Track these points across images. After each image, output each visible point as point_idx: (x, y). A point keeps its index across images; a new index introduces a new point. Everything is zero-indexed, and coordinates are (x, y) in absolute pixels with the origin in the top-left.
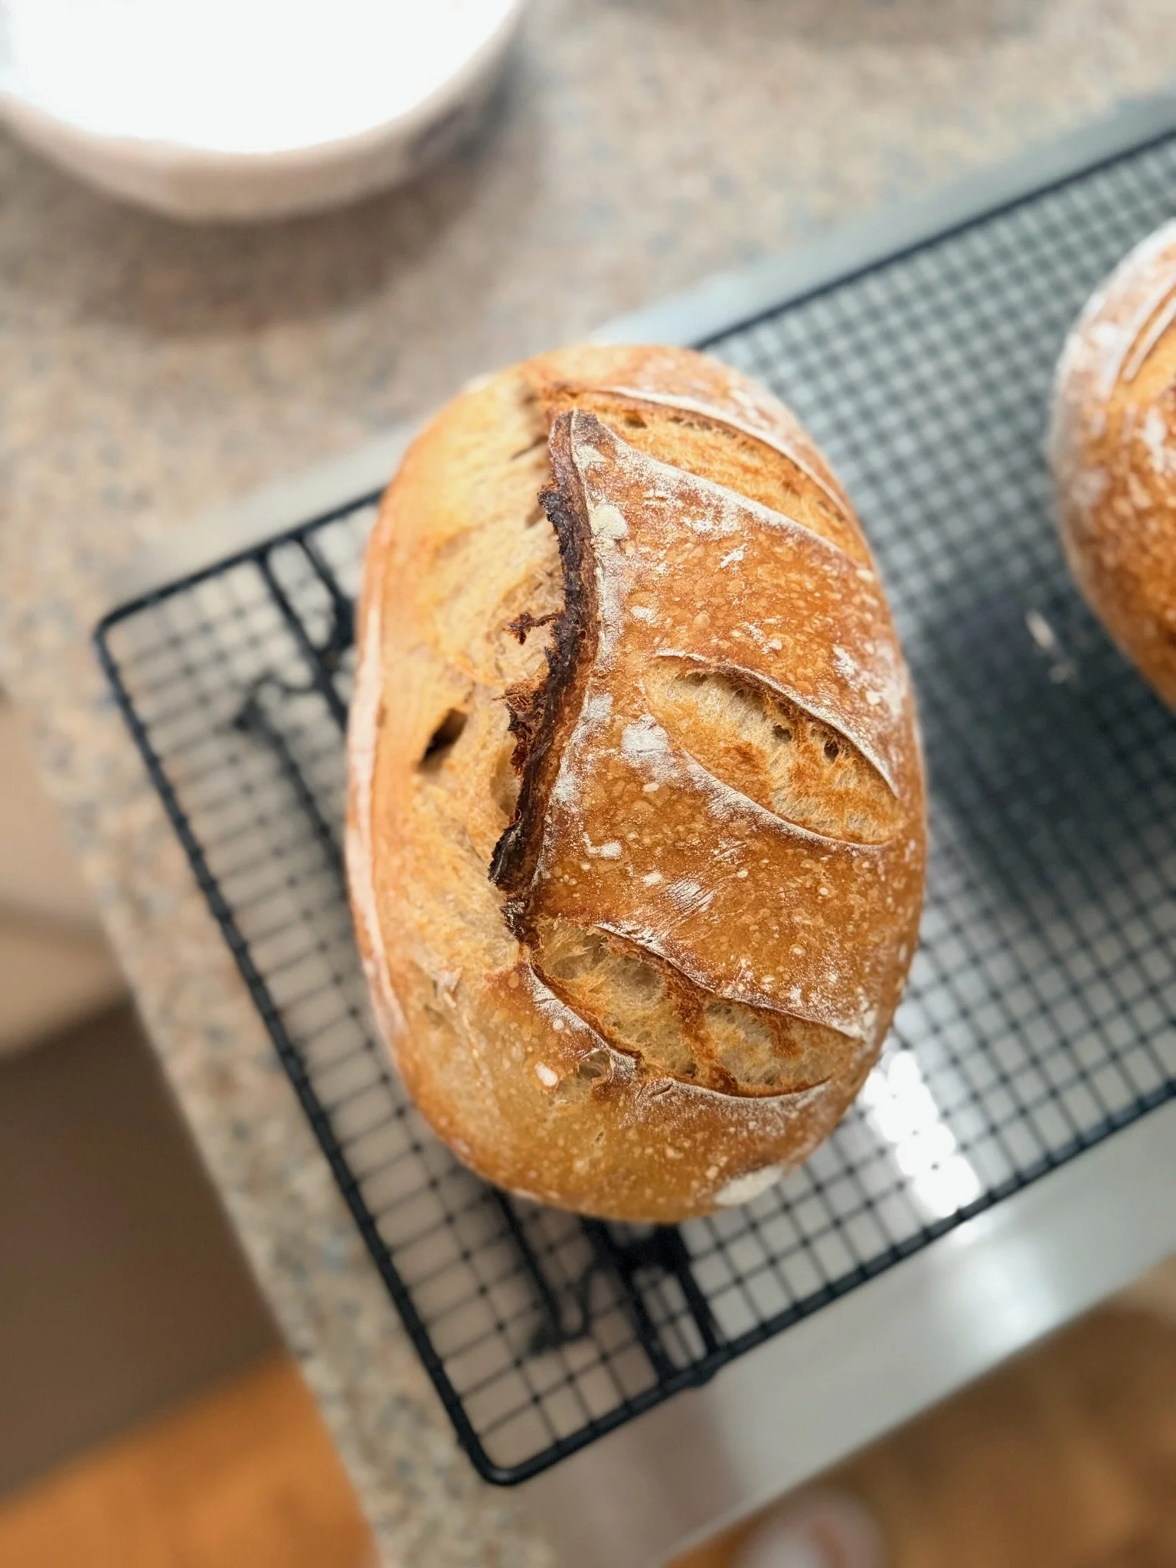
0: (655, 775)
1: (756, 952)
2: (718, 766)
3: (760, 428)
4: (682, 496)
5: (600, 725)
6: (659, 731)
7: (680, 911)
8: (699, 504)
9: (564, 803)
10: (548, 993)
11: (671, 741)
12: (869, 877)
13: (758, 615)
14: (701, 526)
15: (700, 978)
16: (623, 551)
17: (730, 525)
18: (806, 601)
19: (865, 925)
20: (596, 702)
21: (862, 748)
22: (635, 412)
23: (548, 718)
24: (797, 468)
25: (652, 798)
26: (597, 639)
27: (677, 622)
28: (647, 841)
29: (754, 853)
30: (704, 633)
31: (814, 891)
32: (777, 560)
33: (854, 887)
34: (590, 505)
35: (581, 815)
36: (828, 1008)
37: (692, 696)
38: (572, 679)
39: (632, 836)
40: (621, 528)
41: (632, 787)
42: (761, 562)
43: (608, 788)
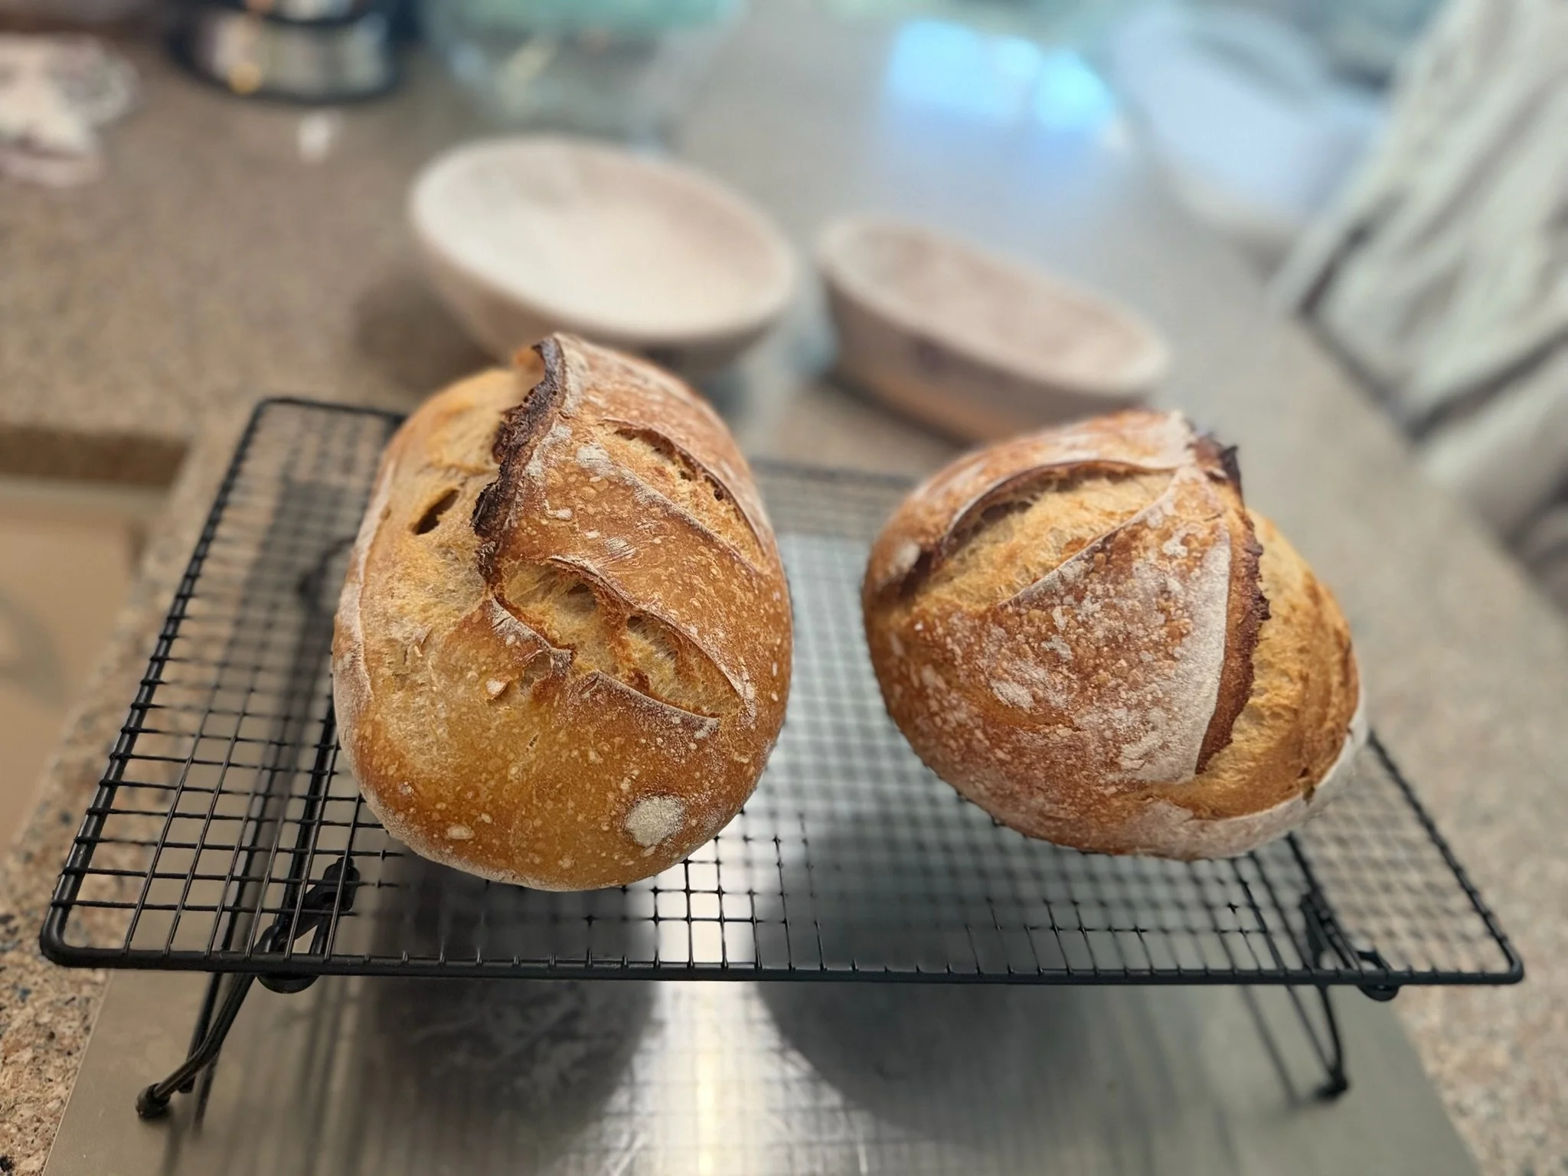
0: (599, 472)
1: (667, 594)
2: (643, 475)
5: (563, 441)
6: (603, 451)
7: (612, 555)
9: (533, 477)
10: (506, 613)
11: (611, 457)
12: (746, 583)
15: (624, 595)
16: (584, 370)
20: (561, 428)
21: (738, 501)
23: (528, 427)
25: (596, 485)
26: (564, 398)
28: (590, 510)
29: (665, 530)
30: (635, 418)
31: (707, 569)
33: (736, 582)
35: (545, 488)
36: (718, 653)
37: (626, 442)
38: (545, 411)
39: (580, 506)
41: (582, 478)
43: (565, 477)
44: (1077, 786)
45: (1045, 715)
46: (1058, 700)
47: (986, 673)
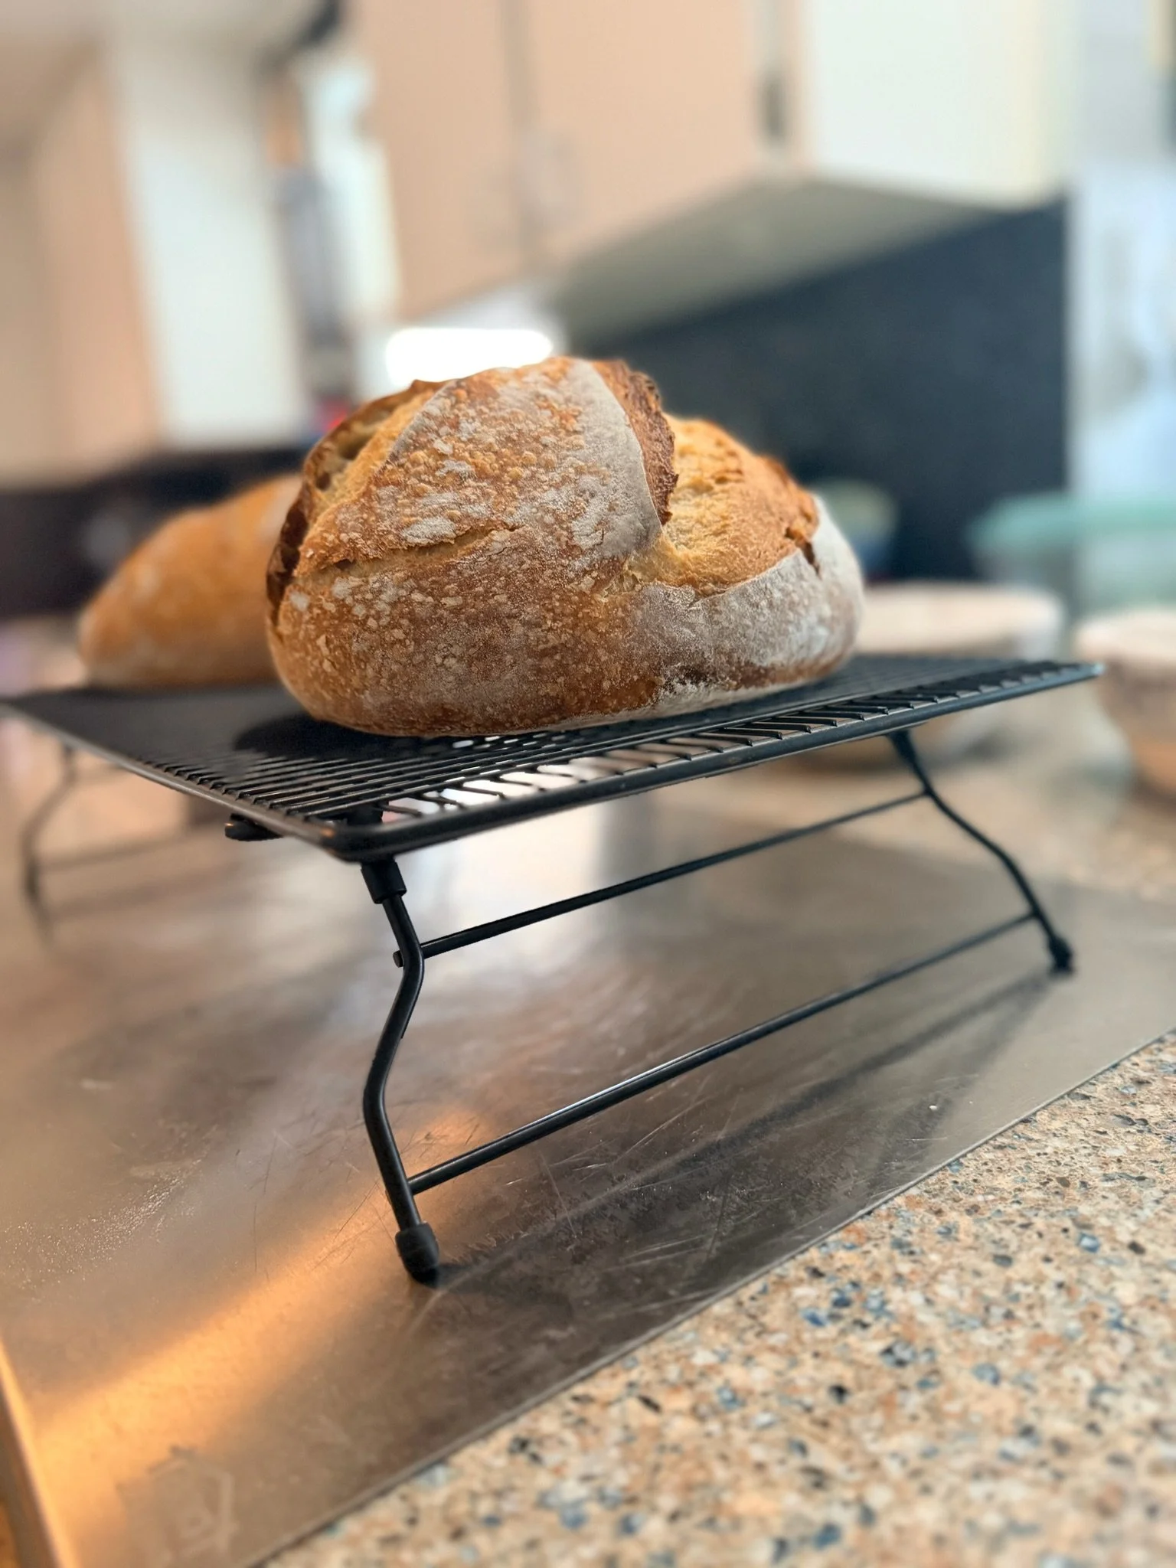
44: (548, 593)
45: (472, 532)
46: (480, 509)
47: (393, 530)
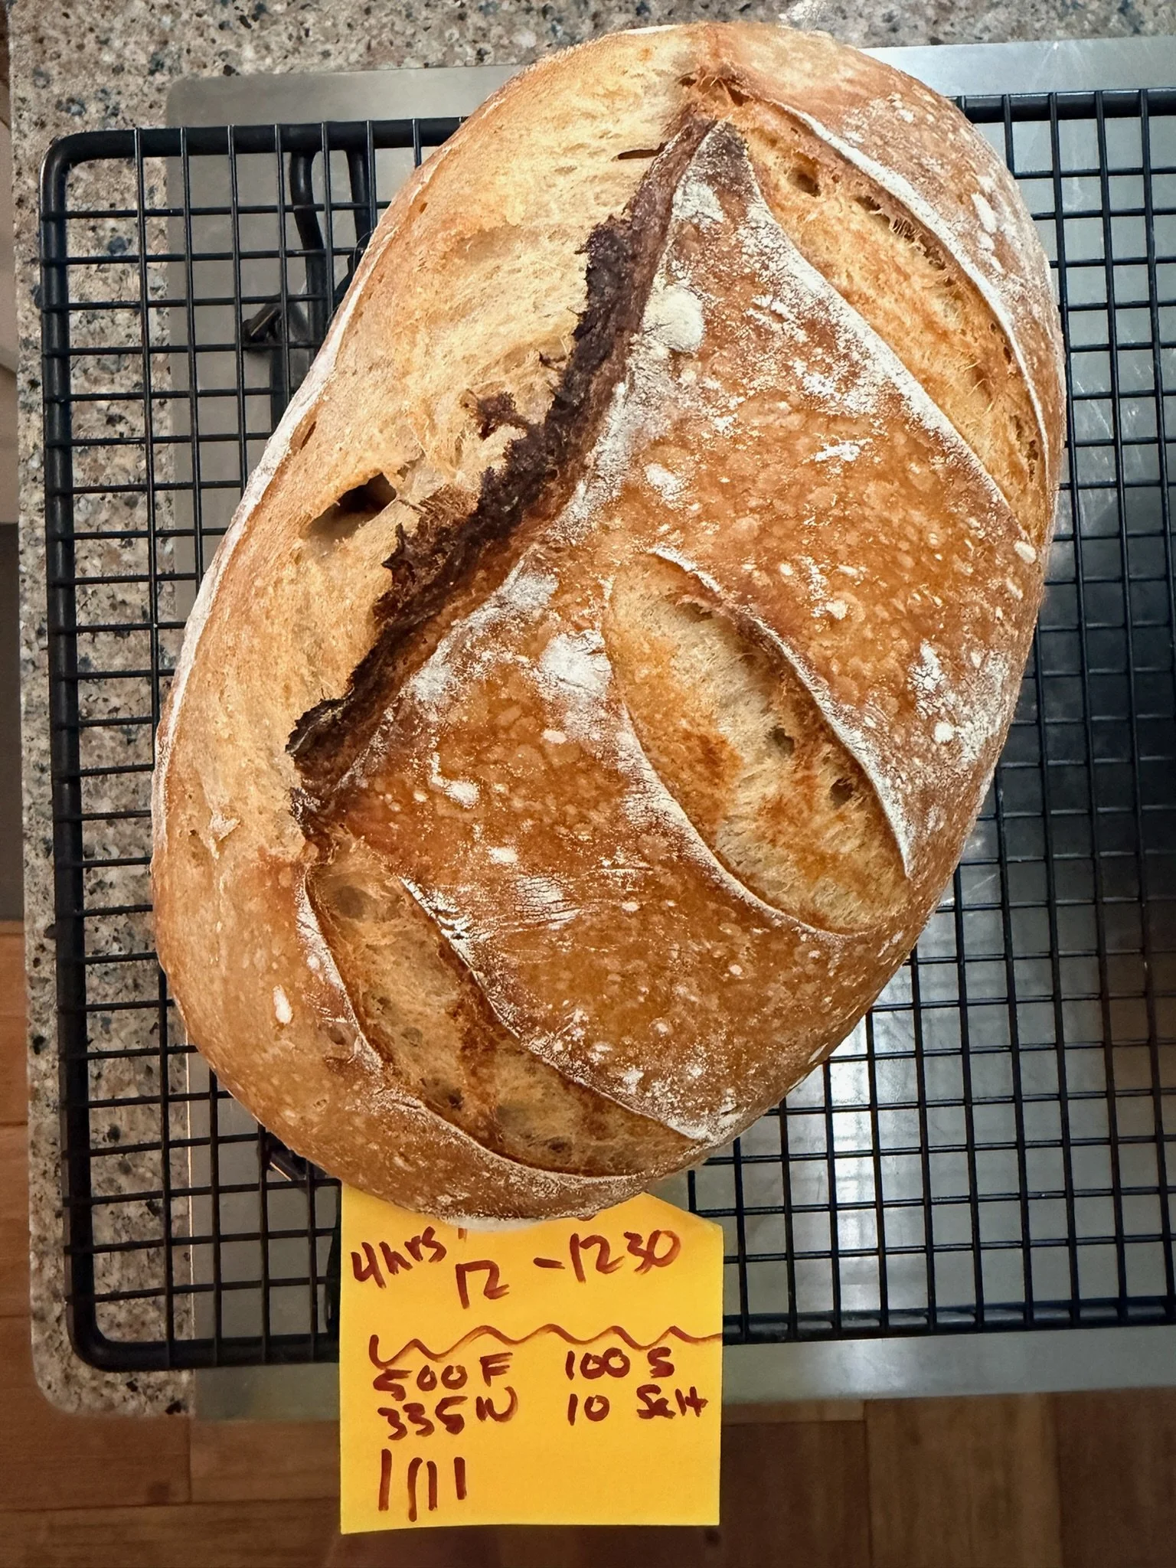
0: (568, 722)
1: (603, 1008)
2: (664, 751)
3: (986, 269)
4: (810, 326)
5: (521, 616)
6: (603, 663)
7: (522, 915)
8: (831, 347)
9: (420, 703)
10: (313, 920)
11: (613, 684)
12: (811, 968)
13: (833, 554)
14: (815, 383)
15: (507, 1012)
16: (677, 372)
17: (859, 400)
18: (918, 562)
19: (776, 1023)
20: (529, 583)
21: (887, 805)
22: (814, 163)
23: (447, 573)
24: (1008, 353)
25: (550, 750)
26: (571, 490)
27: (707, 514)
28: (518, 804)
29: (660, 886)
30: (740, 550)
31: (723, 965)
32: (906, 482)
33: (783, 976)
34: (658, 281)
35: (441, 729)
36: (672, 1104)
37: (674, 631)
38: (507, 534)
39: (500, 788)
40: (692, 333)
41: (529, 723)
42: (881, 476)
43: (495, 708)
